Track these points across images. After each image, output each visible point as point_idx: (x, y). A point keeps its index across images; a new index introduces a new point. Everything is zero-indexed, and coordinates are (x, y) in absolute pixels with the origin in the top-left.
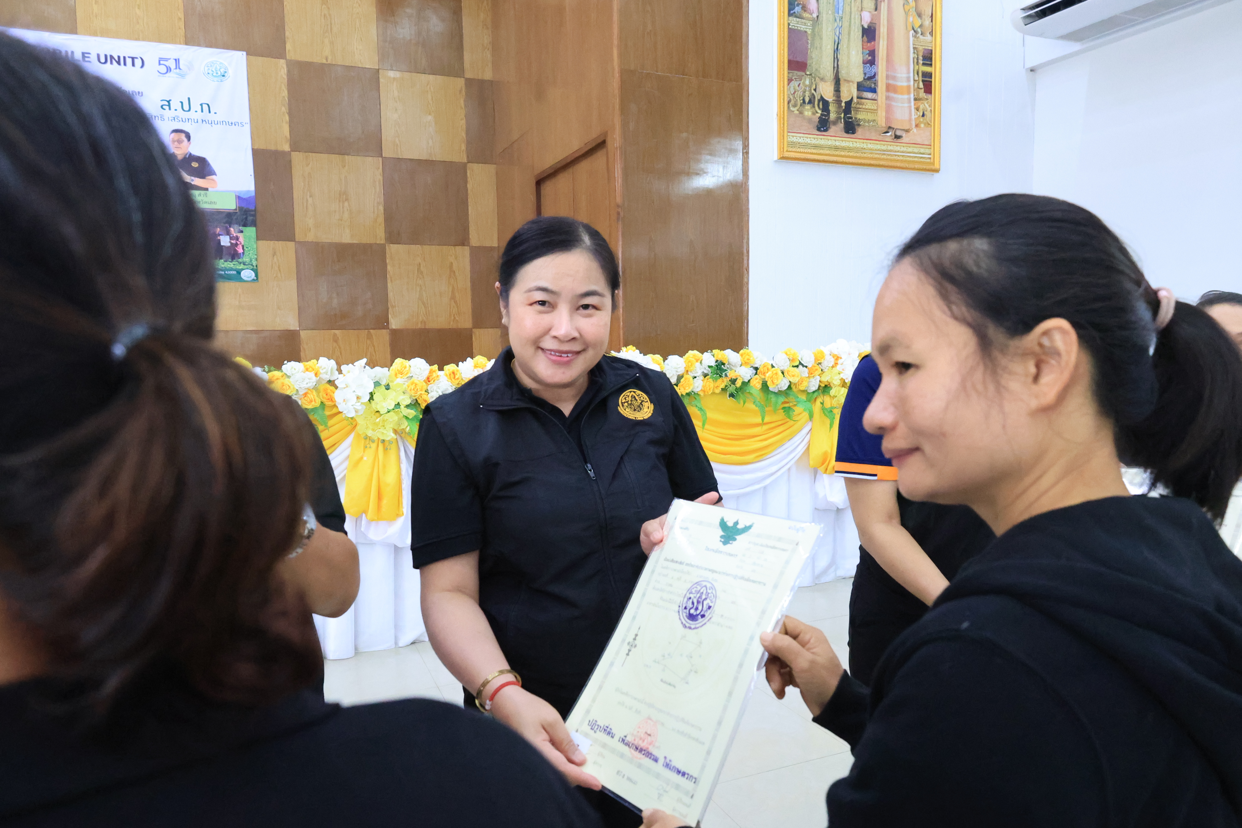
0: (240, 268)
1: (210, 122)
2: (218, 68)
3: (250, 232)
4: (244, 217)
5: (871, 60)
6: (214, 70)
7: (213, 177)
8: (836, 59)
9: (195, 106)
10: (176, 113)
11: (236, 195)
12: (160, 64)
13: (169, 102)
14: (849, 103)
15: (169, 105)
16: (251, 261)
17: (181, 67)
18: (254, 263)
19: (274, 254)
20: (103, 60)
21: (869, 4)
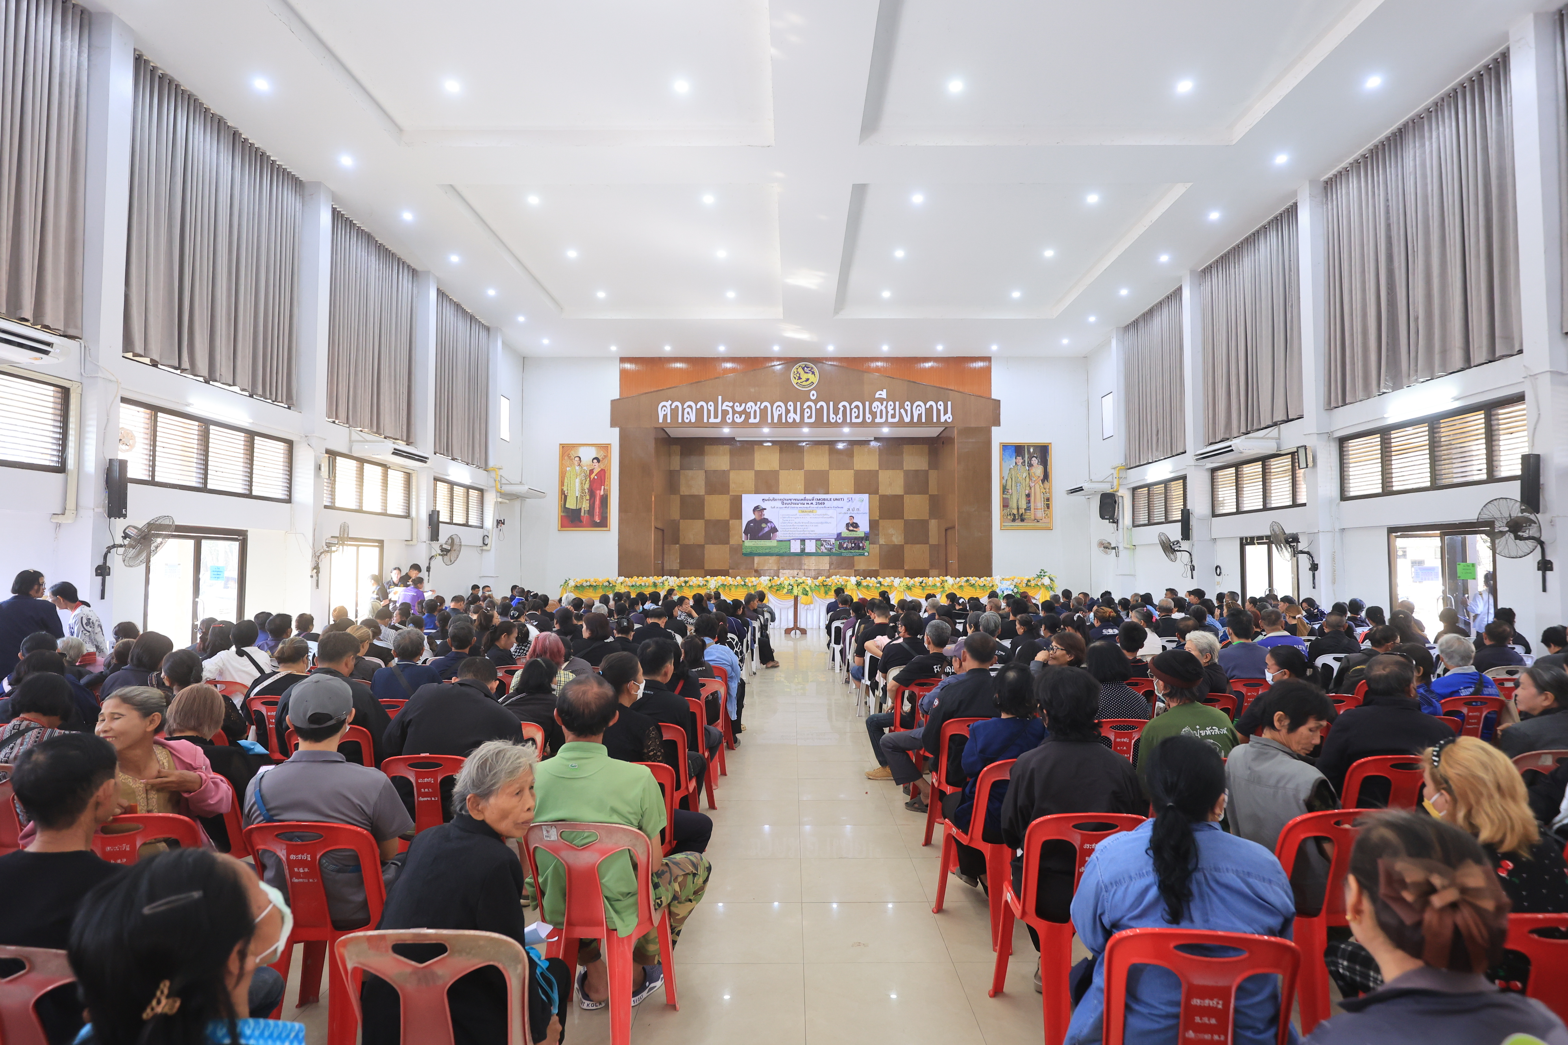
3: (868, 542)
5: (1029, 502)
8: (1018, 503)
14: (1022, 514)
21: (1028, 488)
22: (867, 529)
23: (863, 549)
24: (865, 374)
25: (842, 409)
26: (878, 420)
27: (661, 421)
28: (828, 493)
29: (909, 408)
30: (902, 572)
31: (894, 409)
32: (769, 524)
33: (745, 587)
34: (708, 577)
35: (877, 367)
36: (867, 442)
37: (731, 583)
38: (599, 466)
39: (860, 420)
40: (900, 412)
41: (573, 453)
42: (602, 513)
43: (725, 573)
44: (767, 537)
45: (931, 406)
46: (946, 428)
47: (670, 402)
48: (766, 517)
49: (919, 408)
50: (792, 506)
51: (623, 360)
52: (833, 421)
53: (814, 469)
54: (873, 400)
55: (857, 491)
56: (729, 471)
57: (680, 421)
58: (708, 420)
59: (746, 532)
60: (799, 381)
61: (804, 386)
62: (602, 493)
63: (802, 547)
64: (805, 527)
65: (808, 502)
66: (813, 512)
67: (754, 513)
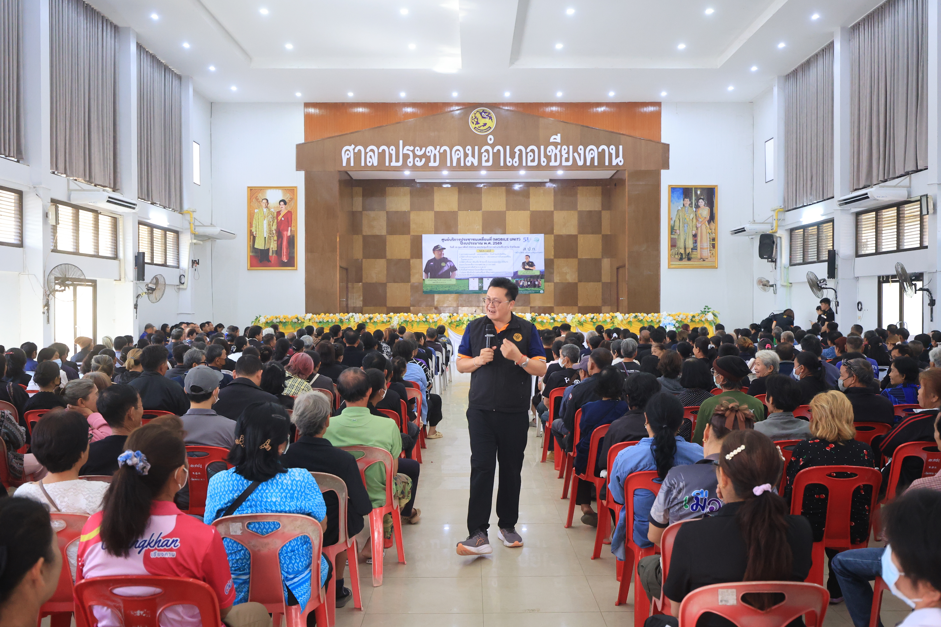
0: (540, 290)
1: (534, 253)
3: (543, 280)
4: (542, 276)
5: (695, 242)
6: (536, 239)
7: (534, 266)
8: (685, 243)
9: (531, 249)
12: (524, 239)
13: (525, 248)
14: (689, 254)
16: (543, 288)
17: (528, 240)
19: (548, 286)
20: (511, 240)
21: (695, 229)
22: (542, 268)
23: (539, 287)
24: (541, 119)
25: (518, 152)
26: (552, 164)
27: (344, 164)
28: (504, 233)
29: (582, 152)
30: (576, 308)
31: (568, 153)
32: (448, 263)
33: (426, 323)
34: (392, 314)
35: (552, 111)
36: (542, 184)
37: (413, 319)
38: (286, 208)
39: (535, 164)
40: (573, 156)
41: (260, 196)
42: (290, 253)
43: (407, 310)
44: (447, 275)
45: (603, 150)
46: (618, 171)
47: (353, 146)
48: (445, 256)
49: (592, 152)
50: (471, 245)
51: (307, 105)
52: (509, 164)
53: (491, 210)
54: (548, 144)
55: (534, 230)
56: (409, 212)
57: (363, 164)
58: (390, 164)
59: (426, 271)
60: (477, 126)
61: (482, 131)
62: (289, 234)
63: (480, 285)
64: (483, 266)
65: (485, 242)
66: (490, 251)
67: (434, 253)
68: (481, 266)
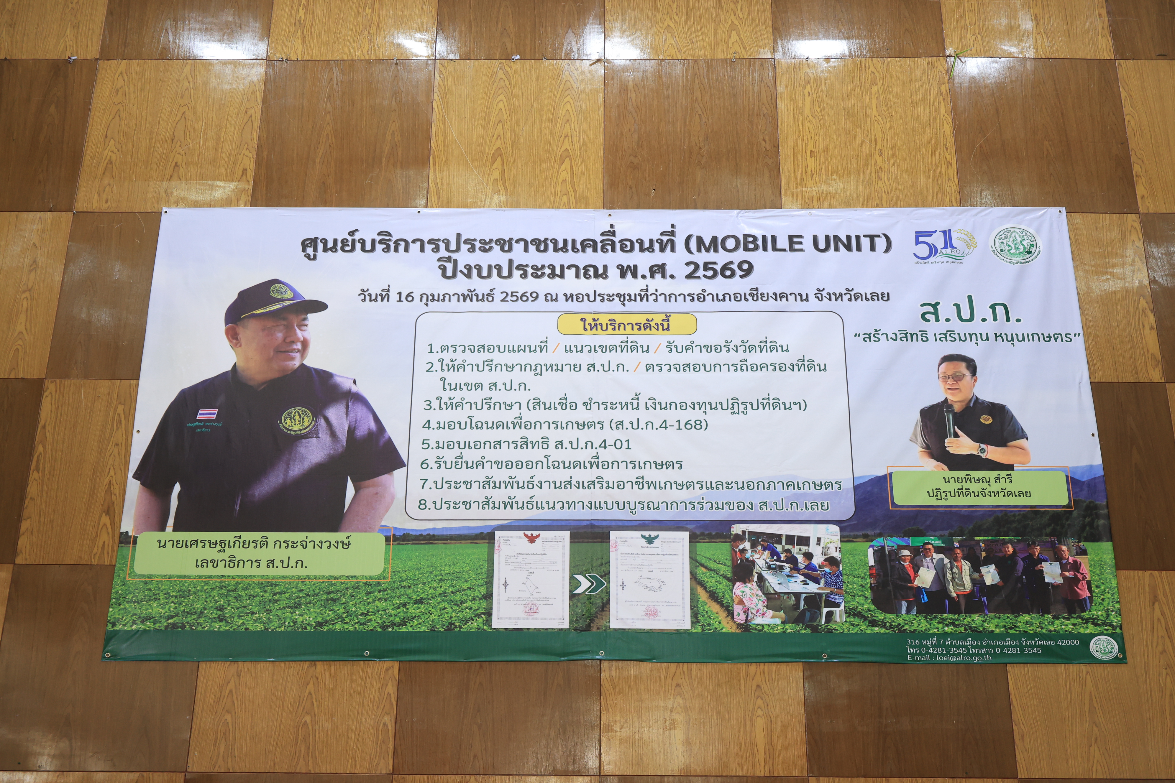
0: (1088, 631)
1: (1009, 338)
2: (1019, 239)
4: (1087, 520)
6: (1010, 243)
7: (1022, 442)
9: (982, 310)
10: (948, 326)
11: (1067, 477)
12: (917, 243)
13: (935, 306)
15: (936, 313)
16: (1108, 615)
17: (954, 245)
18: (1115, 620)
19: (1155, 599)
20: (822, 245)
48: (312, 360)
50: (517, 283)
63: (585, 584)
64: (610, 435)
65: (627, 259)
66: (664, 326)
67: (232, 335)
68: (596, 435)
